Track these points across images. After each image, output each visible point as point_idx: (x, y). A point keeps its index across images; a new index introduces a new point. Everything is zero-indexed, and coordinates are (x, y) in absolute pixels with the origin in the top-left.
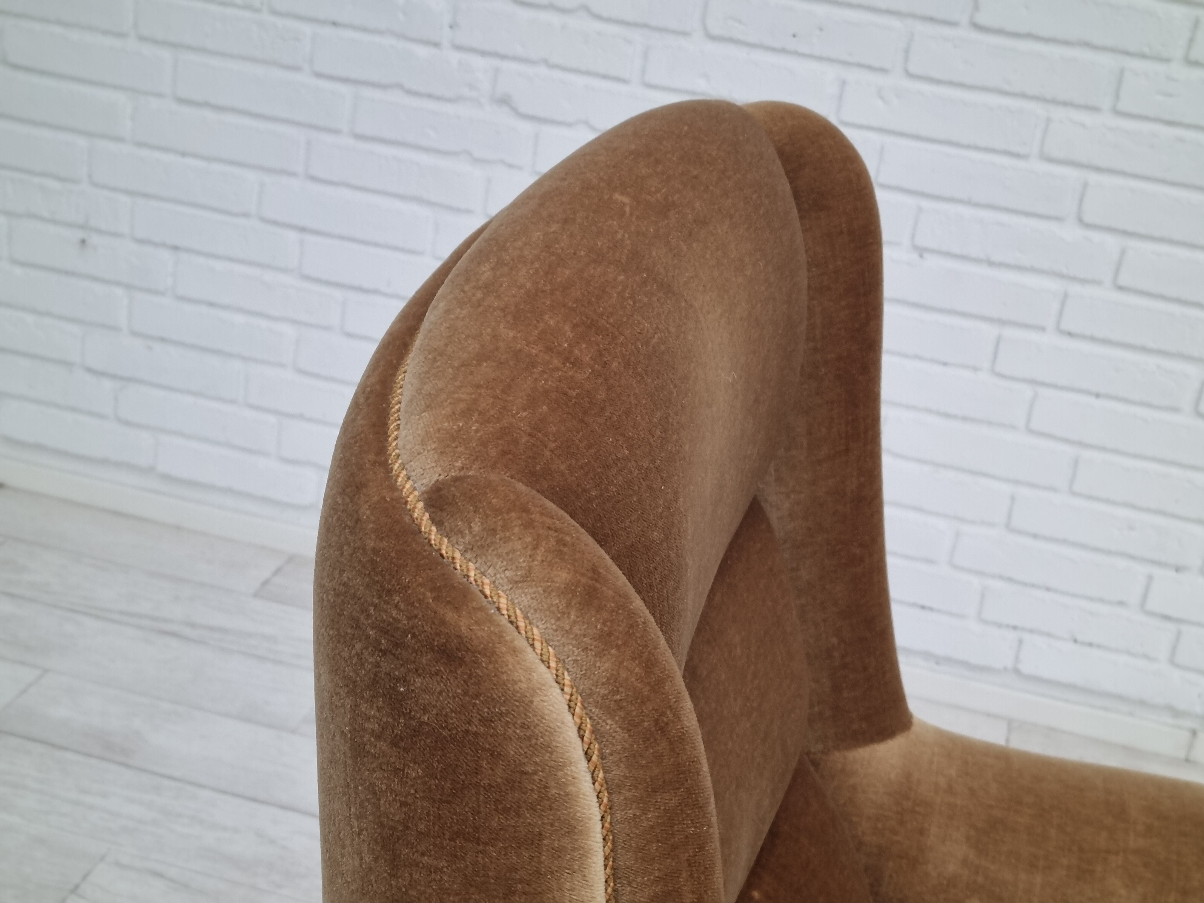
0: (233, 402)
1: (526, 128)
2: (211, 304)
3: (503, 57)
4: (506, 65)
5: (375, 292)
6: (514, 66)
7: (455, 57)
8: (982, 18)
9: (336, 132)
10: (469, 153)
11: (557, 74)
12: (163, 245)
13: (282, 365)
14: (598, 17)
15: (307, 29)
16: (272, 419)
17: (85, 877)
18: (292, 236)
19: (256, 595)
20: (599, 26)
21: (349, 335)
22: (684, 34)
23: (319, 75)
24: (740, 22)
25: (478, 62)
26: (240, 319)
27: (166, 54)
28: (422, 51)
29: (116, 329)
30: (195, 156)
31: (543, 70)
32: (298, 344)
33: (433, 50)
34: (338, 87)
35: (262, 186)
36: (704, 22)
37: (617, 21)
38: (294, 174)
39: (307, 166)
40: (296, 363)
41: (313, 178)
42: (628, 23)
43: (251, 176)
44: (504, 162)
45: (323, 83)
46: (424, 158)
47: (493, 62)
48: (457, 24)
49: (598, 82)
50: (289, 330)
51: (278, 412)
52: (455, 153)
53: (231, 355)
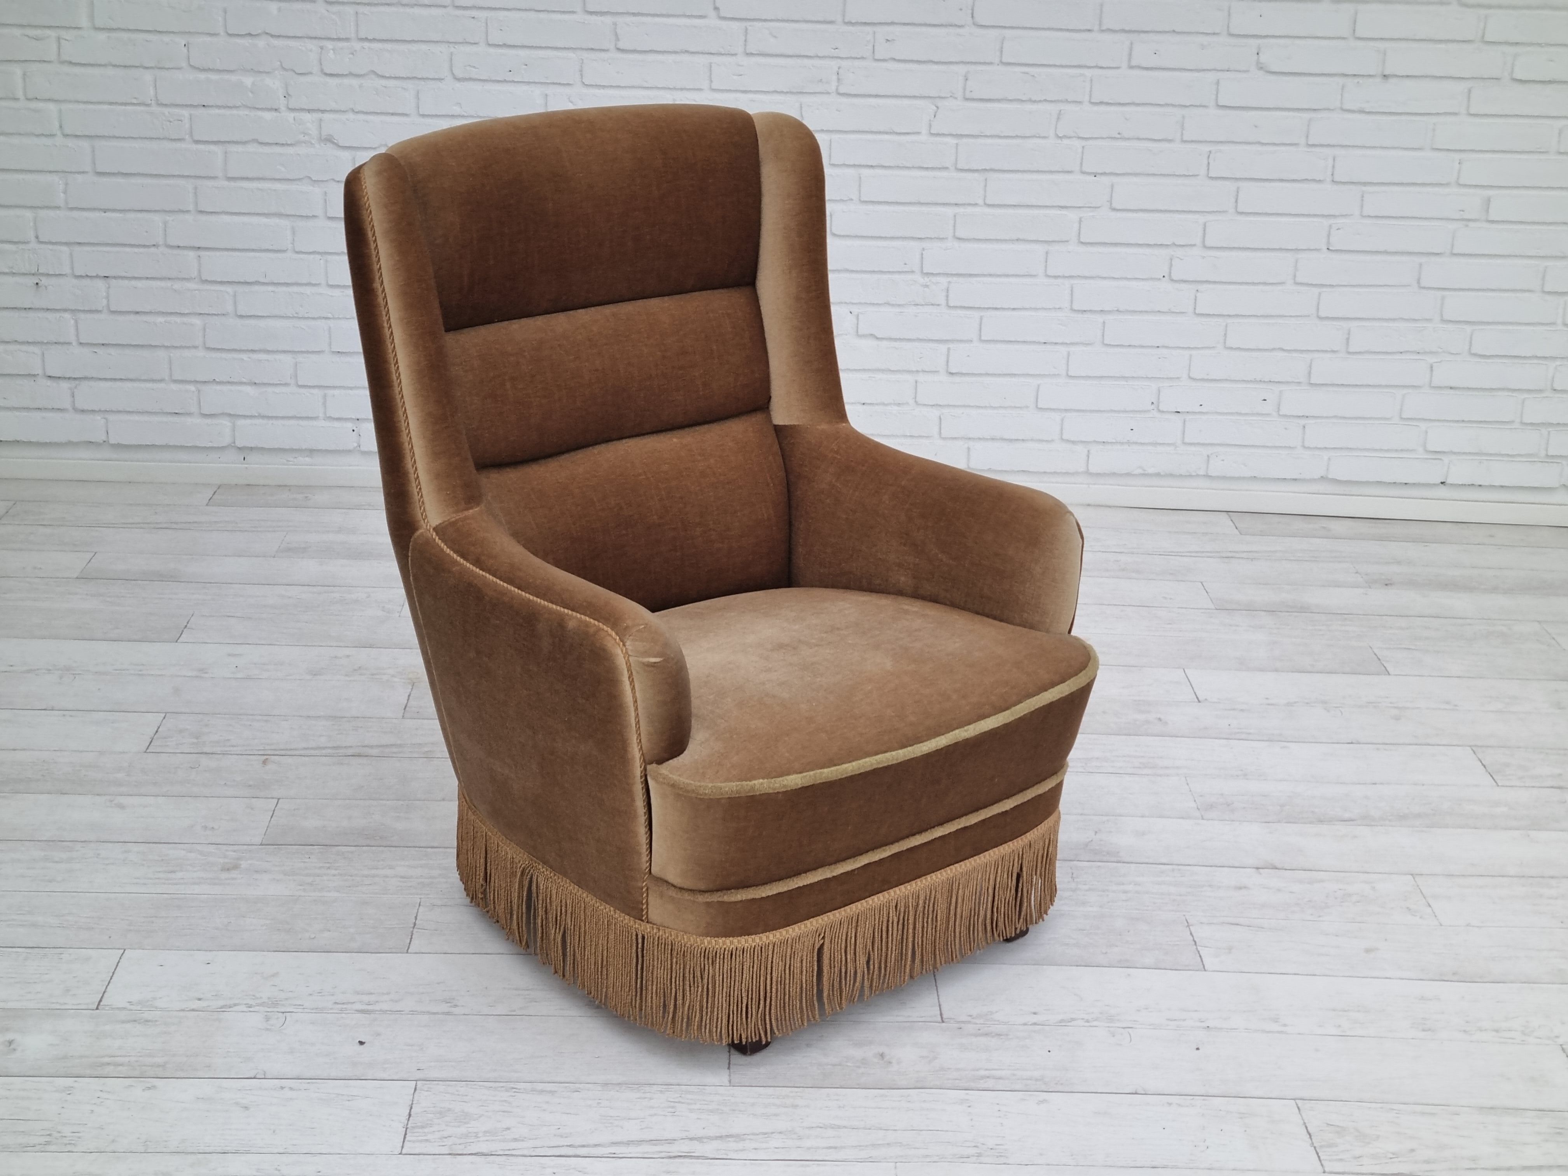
0: (161, 381)
1: (346, 155)
2: (138, 313)
3: (323, 111)
4: (326, 116)
5: (257, 283)
6: (331, 116)
7: (290, 116)
8: (621, 45)
9: (215, 178)
10: (310, 178)
11: (361, 117)
12: (97, 277)
13: (195, 347)
14: (383, 77)
15: (185, 112)
16: (192, 388)
17: (188, 623)
18: (192, 254)
19: (207, 505)
20: (384, 82)
21: (241, 317)
22: (440, 80)
23: (197, 142)
24: (474, 67)
25: (307, 117)
26: (160, 319)
27: (85, 144)
28: (268, 116)
29: (69, 343)
30: (114, 210)
31: (351, 116)
32: (204, 329)
33: (275, 114)
34: (212, 147)
35: (165, 223)
36: (452, 70)
37: (396, 78)
38: (188, 211)
39: (196, 204)
40: (205, 344)
41: (201, 212)
42: (403, 78)
43: (157, 218)
44: (333, 180)
45: (201, 147)
46: (278, 186)
47: (317, 116)
48: (289, 95)
49: (388, 119)
50: (197, 321)
51: (196, 382)
52: (299, 180)
53: (156, 346)
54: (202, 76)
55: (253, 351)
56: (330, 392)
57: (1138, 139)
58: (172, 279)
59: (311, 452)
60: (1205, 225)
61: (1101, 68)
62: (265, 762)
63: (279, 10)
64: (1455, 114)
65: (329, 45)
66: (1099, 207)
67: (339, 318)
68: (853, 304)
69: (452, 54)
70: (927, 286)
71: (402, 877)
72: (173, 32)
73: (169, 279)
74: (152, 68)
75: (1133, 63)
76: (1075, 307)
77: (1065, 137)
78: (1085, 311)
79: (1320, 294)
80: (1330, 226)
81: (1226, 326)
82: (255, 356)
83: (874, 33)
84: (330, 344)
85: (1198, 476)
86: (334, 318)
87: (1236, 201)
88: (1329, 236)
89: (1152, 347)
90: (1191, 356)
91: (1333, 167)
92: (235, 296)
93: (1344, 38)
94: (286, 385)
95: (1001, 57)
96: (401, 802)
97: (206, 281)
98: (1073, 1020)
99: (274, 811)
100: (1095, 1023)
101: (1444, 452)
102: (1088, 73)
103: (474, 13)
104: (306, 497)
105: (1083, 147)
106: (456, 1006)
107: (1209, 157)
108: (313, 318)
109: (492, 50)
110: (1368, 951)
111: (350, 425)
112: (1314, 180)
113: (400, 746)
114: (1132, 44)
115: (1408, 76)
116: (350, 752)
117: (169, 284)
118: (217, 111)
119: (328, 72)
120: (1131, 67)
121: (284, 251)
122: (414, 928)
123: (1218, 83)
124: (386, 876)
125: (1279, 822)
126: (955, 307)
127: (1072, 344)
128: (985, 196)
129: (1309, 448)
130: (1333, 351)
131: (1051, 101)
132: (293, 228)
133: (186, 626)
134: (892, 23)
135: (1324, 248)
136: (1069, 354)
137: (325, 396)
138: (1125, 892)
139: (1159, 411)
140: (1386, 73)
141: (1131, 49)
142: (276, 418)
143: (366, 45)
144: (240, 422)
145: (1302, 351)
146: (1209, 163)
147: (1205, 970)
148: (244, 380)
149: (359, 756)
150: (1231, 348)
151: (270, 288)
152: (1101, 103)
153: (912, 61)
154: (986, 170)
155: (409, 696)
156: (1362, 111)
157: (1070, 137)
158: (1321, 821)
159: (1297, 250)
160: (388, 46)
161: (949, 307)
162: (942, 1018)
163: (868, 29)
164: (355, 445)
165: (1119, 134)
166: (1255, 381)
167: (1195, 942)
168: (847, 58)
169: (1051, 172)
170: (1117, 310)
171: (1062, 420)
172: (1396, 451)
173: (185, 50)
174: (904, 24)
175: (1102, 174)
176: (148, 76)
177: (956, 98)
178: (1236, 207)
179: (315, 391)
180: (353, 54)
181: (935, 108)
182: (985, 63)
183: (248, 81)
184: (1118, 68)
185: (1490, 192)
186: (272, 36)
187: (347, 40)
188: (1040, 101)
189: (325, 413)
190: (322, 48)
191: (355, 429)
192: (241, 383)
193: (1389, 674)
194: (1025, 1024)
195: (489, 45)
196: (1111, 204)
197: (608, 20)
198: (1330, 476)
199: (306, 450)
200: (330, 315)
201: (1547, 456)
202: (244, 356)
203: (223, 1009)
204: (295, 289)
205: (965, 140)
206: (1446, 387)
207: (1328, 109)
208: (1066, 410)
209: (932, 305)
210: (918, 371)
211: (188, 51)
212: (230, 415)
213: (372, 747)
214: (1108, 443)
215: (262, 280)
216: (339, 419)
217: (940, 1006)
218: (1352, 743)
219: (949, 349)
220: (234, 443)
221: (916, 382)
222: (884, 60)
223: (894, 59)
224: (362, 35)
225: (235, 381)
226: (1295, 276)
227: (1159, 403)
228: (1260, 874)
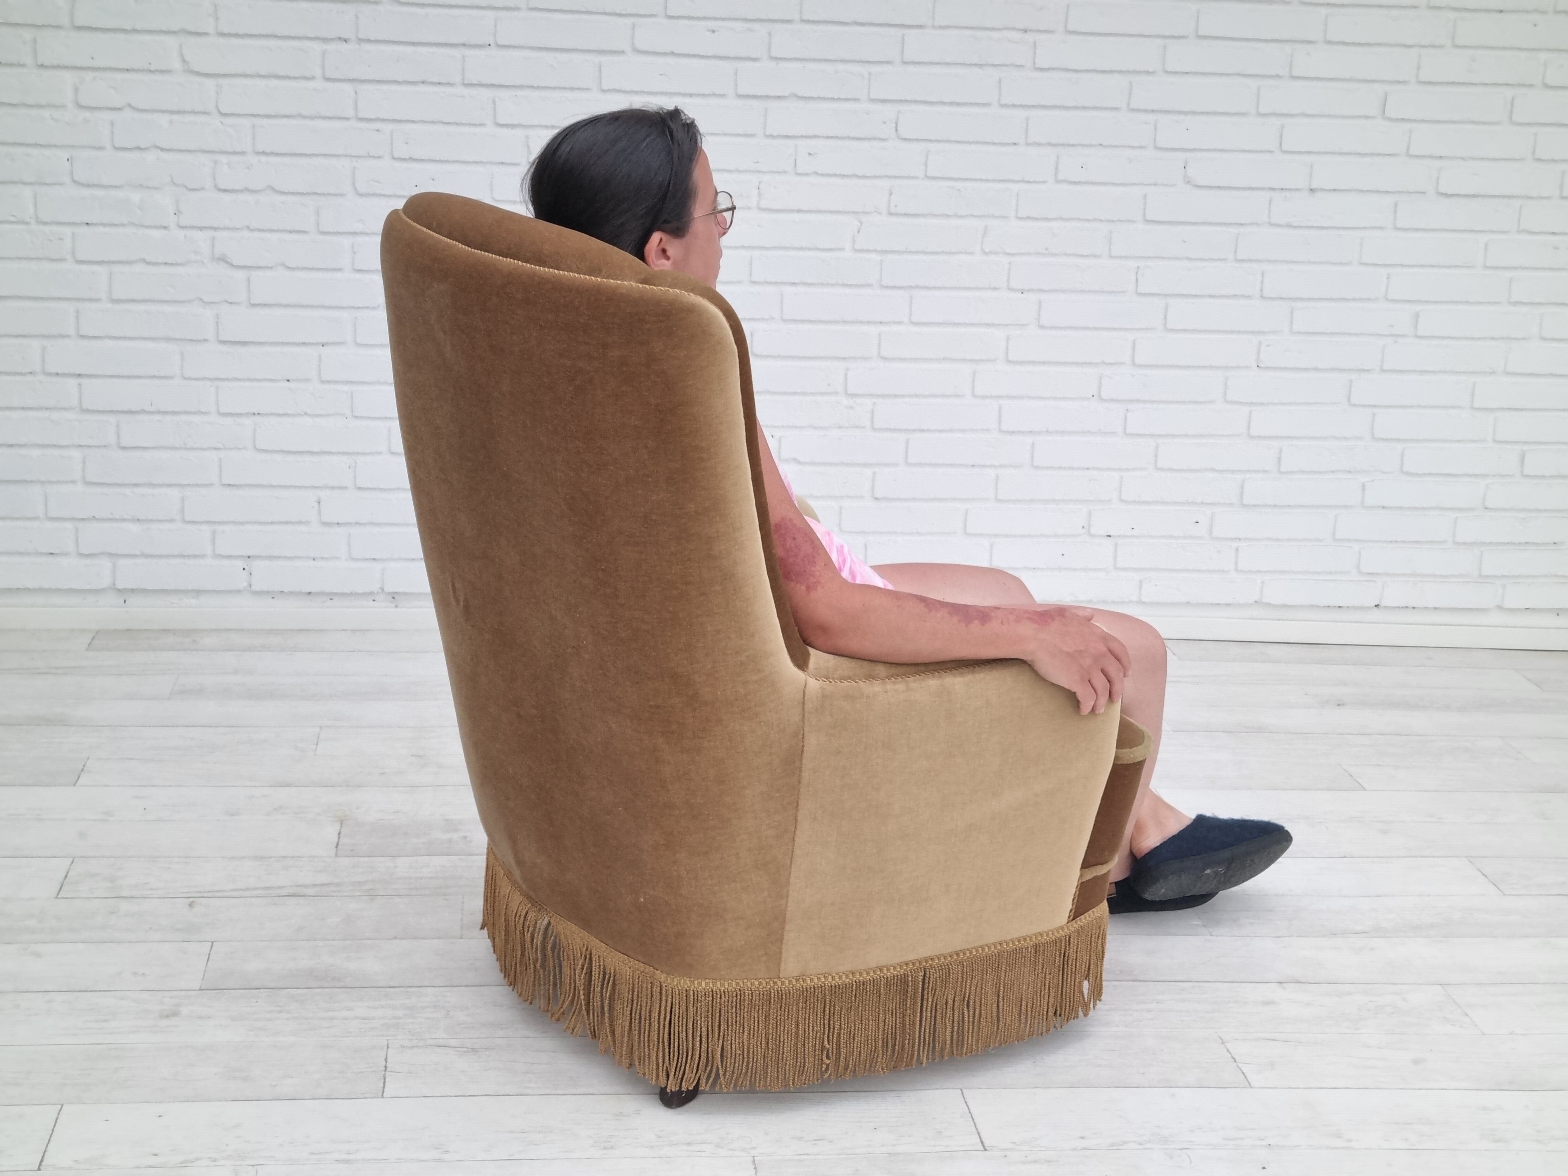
0: (36, 518)
1: (241, 275)
2: (11, 446)
3: (216, 229)
4: (218, 234)
5: (143, 412)
6: (225, 234)
7: (182, 233)
9: (98, 300)
10: (201, 299)
11: (256, 234)
13: (73, 482)
14: (283, 193)
15: (67, 231)
16: (69, 525)
17: (84, 766)
18: (72, 382)
19: (87, 650)
20: (282, 198)
21: (124, 448)
22: (342, 195)
23: (80, 262)
24: (378, 182)
25: (198, 235)
26: (36, 452)
28: (156, 234)
31: (246, 234)
32: (84, 462)
33: (164, 232)
34: (96, 268)
35: (44, 349)
36: (354, 185)
37: (293, 194)
38: (68, 336)
39: (78, 329)
40: (84, 478)
41: (83, 337)
42: (302, 194)
43: (35, 344)
44: (226, 301)
45: (84, 268)
46: (167, 308)
47: (210, 233)
48: (180, 212)
49: (287, 236)
50: (76, 454)
51: (73, 519)
52: (190, 301)
53: (31, 482)
54: (86, 192)
55: (136, 485)
56: (220, 528)
57: (1066, 254)
58: (50, 409)
59: (198, 592)
60: (1134, 342)
61: (1029, 182)
62: (191, 905)
63: (171, 122)
64: (1381, 228)
65: (224, 159)
66: (1026, 325)
67: (231, 449)
68: (775, 427)
69: (354, 168)
70: (851, 408)
71: (364, 1019)
72: (55, 146)
73: (47, 409)
74: (31, 184)
75: (1061, 177)
76: (1004, 427)
77: (991, 253)
78: (1013, 432)
79: (1251, 412)
80: (1260, 343)
81: (1157, 447)
82: (138, 490)
83: (796, 146)
84: (220, 478)
85: (1130, 602)
86: (225, 449)
87: (1165, 318)
88: (1259, 352)
89: (1083, 469)
90: (1122, 477)
91: (1262, 282)
92: (118, 426)
93: (1270, 152)
94: (172, 521)
95: (926, 171)
96: (348, 942)
97: (88, 411)
98: (1125, 1143)
99: (209, 954)
100: (1148, 1146)
101: (1378, 574)
102: (1015, 187)
103: (378, 125)
104: (194, 641)
105: (1010, 263)
106: (447, 1152)
107: (1137, 273)
108: (202, 449)
109: (398, 165)
110: (1416, 1062)
111: (240, 564)
112: (1243, 296)
113: (338, 884)
114: (1058, 157)
115: (1334, 190)
116: (284, 892)
117: (46, 414)
118: (101, 229)
119: (222, 187)
120: (1058, 181)
121: (171, 378)
122: (385, 1071)
123: (1145, 196)
124: (346, 1019)
125: (1290, 936)
126: (880, 430)
127: (1001, 466)
128: (911, 314)
129: (1242, 571)
130: (1265, 471)
131: (977, 216)
132: (182, 354)
133: (83, 770)
134: (815, 137)
135: (1254, 365)
136: (997, 477)
137: (214, 533)
138: (1149, 1011)
139: (1091, 535)
140: (1313, 187)
141: (1057, 163)
142: (161, 556)
143: (264, 159)
144: (122, 562)
145: (1233, 472)
146: (1137, 279)
147: (1251, 1087)
148: (126, 517)
149: (294, 895)
150: (1162, 469)
151: (157, 417)
152: (1028, 218)
153: (835, 175)
154: (911, 287)
155: (339, 834)
156: (1289, 226)
157: (996, 253)
158: (1334, 934)
159: (1226, 368)
160: (287, 160)
161: (874, 429)
162: (984, 1146)
163: (790, 142)
164: (246, 584)
165: (1047, 249)
166: (1188, 503)
167: (1234, 1059)
168: (768, 172)
169: (977, 289)
170: (1047, 431)
171: (992, 546)
172: (1330, 573)
173: (68, 164)
174: (828, 137)
175: (1028, 291)
176: (27, 192)
177: (880, 213)
178: (1165, 324)
179: (204, 527)
180: (248, 168)
181: (859, 224)
182: (909, 177)
183: (136, 197)
184: (1044, 182)
185: (1419, 308)
186: (162, 150)
187: (243, 153)
188: (966, 216)
189: (214, 551)
190: (216, 162)
191: (245, 567)
192: (123, 520)
193: (1365, 789)
194: (1074, 1150)
195: (394, 158)
196: (1039, 322)
197: (519, 132)
198: (1265, 600)
199: (192, 590)
200: (220, 446)
201: (1481, 576)
202: (127, 491)
203: (184, 1164)
204: (184, 418)
205: (890, 256)
206: (1378, 507)
207: (1257, 224)
208: (995, 536)
209: (857, 427)
210: (842, 497)
211: (72, 165)
212: (111, 555)
213: (306, 886)
214: (1038, 569)
215: (147, 408)
216: (229, 557)
217: (979, 1134)
218: (1345, 857)
219: (874, 473)
220: (114, 584)
221: (841, 508)
222: (806, 174)
223: (817, 173)
224: (260, 148)
225: (117, 517)
226: (1225, 394)
227: (1089, 526)
228: (1285, 988)
